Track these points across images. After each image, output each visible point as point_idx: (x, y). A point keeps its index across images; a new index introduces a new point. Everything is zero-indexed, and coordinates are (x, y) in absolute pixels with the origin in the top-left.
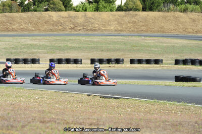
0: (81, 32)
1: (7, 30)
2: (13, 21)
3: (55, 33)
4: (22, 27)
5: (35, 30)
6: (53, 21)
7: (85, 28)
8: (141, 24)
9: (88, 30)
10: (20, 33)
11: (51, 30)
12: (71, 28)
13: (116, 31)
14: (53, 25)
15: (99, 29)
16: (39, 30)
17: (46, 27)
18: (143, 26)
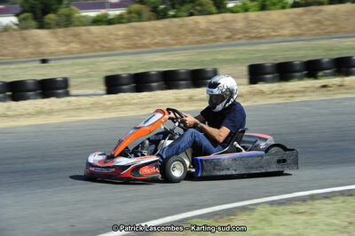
0: (242, 42)
2: (145, 33)
4: (156, 41)
5: (176, 44)
6: (200, 29)
7: (247, 35)
8: (328, 22)
9: (251, 38)
11: (198, 42)
12: (228, 38)
13: (292, 35)
14: (200, 35)
15: (269, 36)
16: (181, 44)
17: (191, 38)
18: (332, 25)
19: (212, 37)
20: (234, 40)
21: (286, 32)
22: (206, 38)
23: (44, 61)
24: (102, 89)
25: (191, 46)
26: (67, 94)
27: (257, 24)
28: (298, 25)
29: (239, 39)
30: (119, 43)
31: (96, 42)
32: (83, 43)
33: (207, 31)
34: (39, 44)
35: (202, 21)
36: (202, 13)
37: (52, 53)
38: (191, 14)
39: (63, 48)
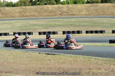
0: (66, 16)
1: (23, 16)
2: (27, 11)
3: (51, 17)
4: (31, 14)
5: (39, 16)
6: (49, 10)
7: (68, 13)
8: (100, 10)
9: (69, 15)
10: (30, 17)
11: (48, 16)
12: (60, 14)
13: (86, 15)
14: (49, 13)
15: (76, 14)
16: (42, 16)
17: (45, 14)
18: (101, 11)
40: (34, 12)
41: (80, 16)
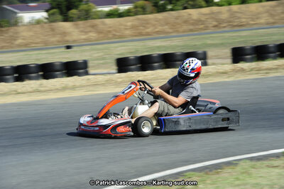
0: (227, 29)
2: (148, 24)
3: (196, 33)
4: (157, 30)
5: (173, 32)
7: (230, 24)
9: (234, 26)
11: (191, 30)
12: (215, 26)
13: (268, 24)
16: (177, 31)
17: (185, 27)
19: (202, 26)
20: (220, 28)
21: (262, 21)
22: (197, 27)
23: (68, 47)
24: (114, 68)
25: (185, 34)
26: (87, 73)
27: (239, 15)
28: (272, 15)
29: (224, 27)
30: (128, 32)
31: (109, 32)
32: (100, 32)
33: (198, 22)
34: (64, 34)
35: (194, 13)
36: (194, 7)
37: (74, 41)
38: (185, 8)
39: (84, 37)
40: (162, 25)
41: (255, 27)
